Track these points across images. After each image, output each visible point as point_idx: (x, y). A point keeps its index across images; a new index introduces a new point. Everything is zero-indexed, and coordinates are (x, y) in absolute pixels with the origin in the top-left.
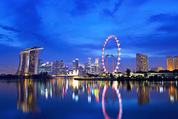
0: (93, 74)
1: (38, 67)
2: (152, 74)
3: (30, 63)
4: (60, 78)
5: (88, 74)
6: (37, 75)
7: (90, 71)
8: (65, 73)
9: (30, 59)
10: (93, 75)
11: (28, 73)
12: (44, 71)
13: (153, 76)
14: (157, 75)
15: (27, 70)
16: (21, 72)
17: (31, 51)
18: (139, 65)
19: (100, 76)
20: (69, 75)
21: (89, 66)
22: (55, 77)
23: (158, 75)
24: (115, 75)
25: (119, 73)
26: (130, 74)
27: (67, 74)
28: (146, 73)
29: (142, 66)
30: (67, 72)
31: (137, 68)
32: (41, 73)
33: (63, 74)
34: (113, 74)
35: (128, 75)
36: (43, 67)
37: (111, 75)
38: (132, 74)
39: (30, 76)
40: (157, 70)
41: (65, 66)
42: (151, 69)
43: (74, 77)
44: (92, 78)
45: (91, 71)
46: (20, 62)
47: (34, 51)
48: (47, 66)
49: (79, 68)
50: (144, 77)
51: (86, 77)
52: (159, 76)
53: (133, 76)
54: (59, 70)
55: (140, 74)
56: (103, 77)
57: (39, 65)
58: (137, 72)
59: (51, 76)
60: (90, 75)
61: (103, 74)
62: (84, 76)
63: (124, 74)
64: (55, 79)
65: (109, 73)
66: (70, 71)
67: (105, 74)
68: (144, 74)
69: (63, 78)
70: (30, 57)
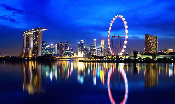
0: (98, 55)
1: (43, 49)
2: (161, 56)
3: (33, 45)
4: (64, 60)
5: (93, 56)
6: (41, 56)
7: (96, 53)
8: (69, 54)
9: (33, 40)
10: (98, 57)
11: (32, 55)
12: (48, 52)
13: (162, 58)
14: (165, 57)
15: (30, 52)
16: (25, 53)
17: (34, 33)
18: (148, 46)
19: (105, 58)
20: (73, 57)
21: (95, 47)
22: (60, 59)
23: (167, 58)
24: (122, 57)
25: (126, 55)
26: (138, 56)
27: (72, 55)
28: (154, 55)
29: (151, 47)
30: (72, 53)
31: (145, 49)
32: (45, 54)
33: (68, 56)
34: (119, 56)
35: (135, 56)
36: (47, 49)
37: (117, 57)
38: (139, 56)
39: (34, 57)
40: (167, 52)
41: (70, 48)
42: (161, 51)
43: (79, 59)
44: (98, 60)
45: (97, 53)
46: (24, 44)
47: (37, 32)
48: (52, 47)
49: (84, 50)
50: (152, 59)
51: (91, 58)
52: (169, 58)
53: (140, 58)
54: (63, 51)
55: (148, 56)
56: (108, 59)
57: (43, 47)
58: (145, 54)
59: (56, 57)
60: (95, 57)
61: (109, 56)
62: (89, 58)
63: (131, 56)
64: (61, 60)
65: (115, 55)
66: (75, 52)
67: (111, 56)
68: (152, 56)
69: (68, 60)
70: (33, 39)
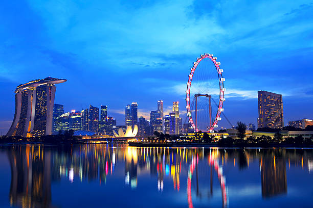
0: (167, 133)
1: (55, 120)
2: (290, 133)
3: (36, 111)
4: (99, 142)
5: (156, 133)
6: (52, 135)
7: (162, 128)
8: (110, 131)
9: (36, 103)
10: (168, 137)
11: (33, 133)
12: (65, 127)
13: (294, 137)
14: (301, 135)
15: (30, 126)
16: (17, 129)
17: (38, 87)
18: (265, 114)
19: (182, 139)
20: (117, 136)
21: (159, 117)
22: (89, 140)
23: (303, 137)
24: (214, 136)
25: (221, 131)
26: (246, 134)
27: (115, 133)
28: (277, 132)
29: (270, 116)
30: (114, 129)
31: (259, 120)
32: (60, 131)
33: (107, 134)
34: (210, 134)
35: (242, 134)
36: (63, 120)
37: (206, 135)
38: (248, 133)
39: (37, 138)
40: (301, 126)
41: (110, 118)
42: (289, 123)
43: (129, 140)
44: (167, 142)
45: (164, 128)
46: (16, 110)
47: (45, 86)
48: (73, 117)
49: (138, 121)
50: (274, 139)
51: (153, 139)
52: (307, 137)
53: (251, 138)
54: (96, 125)
55: (266, 134)
56: (188, 139)
57: (56, 116)
58: (260, 130)
59: (81, 137)
60: (162, 137)
61: (188, 134)
62: (149, 139)
63: (233, 134)
64: (92, 143)
65: (200, 132)
66: (120, 127)
67: (193, 134)
68: (274, 134)
69: (106, 143)
70: (37, 99)
